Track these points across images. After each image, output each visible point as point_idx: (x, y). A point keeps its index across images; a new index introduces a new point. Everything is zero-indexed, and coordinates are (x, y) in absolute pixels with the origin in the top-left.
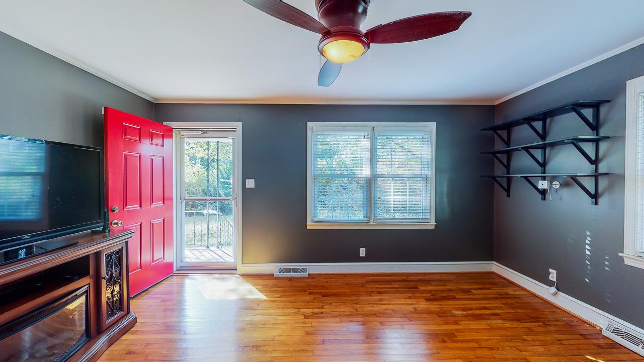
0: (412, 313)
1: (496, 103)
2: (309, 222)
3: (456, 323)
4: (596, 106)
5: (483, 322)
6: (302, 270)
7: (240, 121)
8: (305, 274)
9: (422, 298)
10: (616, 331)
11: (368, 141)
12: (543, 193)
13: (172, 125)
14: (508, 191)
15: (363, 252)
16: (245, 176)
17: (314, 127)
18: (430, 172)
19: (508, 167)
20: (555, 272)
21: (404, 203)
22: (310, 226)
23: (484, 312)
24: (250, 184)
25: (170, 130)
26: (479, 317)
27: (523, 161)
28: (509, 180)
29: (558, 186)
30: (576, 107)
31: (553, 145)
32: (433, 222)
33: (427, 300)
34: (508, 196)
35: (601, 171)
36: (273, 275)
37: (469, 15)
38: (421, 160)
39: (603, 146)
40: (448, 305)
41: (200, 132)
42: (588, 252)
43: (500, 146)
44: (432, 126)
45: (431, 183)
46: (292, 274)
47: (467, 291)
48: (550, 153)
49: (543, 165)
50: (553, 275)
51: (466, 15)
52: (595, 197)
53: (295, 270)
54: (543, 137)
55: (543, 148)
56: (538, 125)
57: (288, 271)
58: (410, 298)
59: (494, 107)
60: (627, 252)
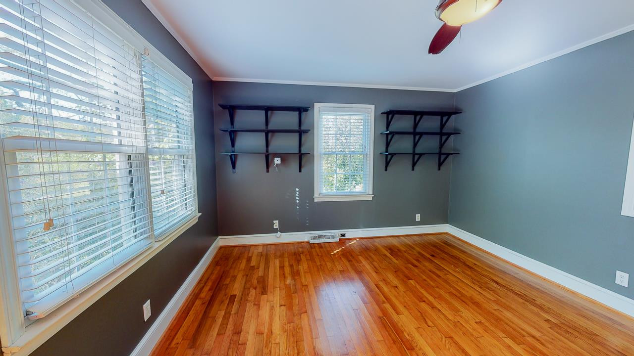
1: (215, 79)
10: (315, 238)
12: (268, 167)
14: (234, 167)
19: (233, 144)
20: (277, 221)
28: (235, 157)
32: (198, 214)
34: (235, 172)
35: (303, 152)
39: (303, 137)
45: (193, 162)
48: (271, 137)
49: (267, 145)
50: (276, 224)
52: (300, 167)
54: (267, 123)
59: (212, 81)
60: (316, 195)
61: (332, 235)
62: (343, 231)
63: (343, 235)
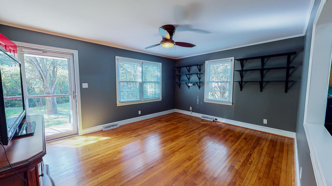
0: (165, 126)
1: (176, 59)
2: (118, 103)
3: (176, 125)
4: (200, 66)
5: (181, 123)
6: (116, 125)
7: (76, 50)
8: (118, 126)
9: (164, 122)
10: (203, 117)
11: (140, 68)
12: (189, 87)
13: (17, 43)
14: (180, 86)
15: (140, 113)
16: (82, 81)
17: (119, 59)
18: (160, 81)
19: (180, 79)
20: (191, 107)
21: (156, 92)
22: (119, 104)
23: (180, 121)
24: (85, 85)
25: (15, 47)
26: (180, 122)
27: (184, 78)
28: (180, 83)
29: (192, 85)
30: (197, 65)
31: (191, 74)
32: (161, 98)
33: (166, 122)
34: (180, 88)
35: (201, 81)
36: (102, 130)
37: (196, 46)
38: (157, 76)
39: (201, 75)
40: (172, 122)
41: (41, 52)
42: (198, 101)
43: (177, 73)
44: (160, 64)
45: (160, 85)
46: (112, 128)
47: (173, 118)
48: (190, 76)
49: (189, 79)
50: (191, 109)
51: (195, 46)
52: (199, 87)
53: (113, 126)
54: (189, 71)
55: (189, 75)
56: (188, 68)
57: (110, 126)
58: (161, 123)
59: (175, 60)
60: (205, 99)
61: (210, 118)
62: (216, 118)
63: (216, 119)
